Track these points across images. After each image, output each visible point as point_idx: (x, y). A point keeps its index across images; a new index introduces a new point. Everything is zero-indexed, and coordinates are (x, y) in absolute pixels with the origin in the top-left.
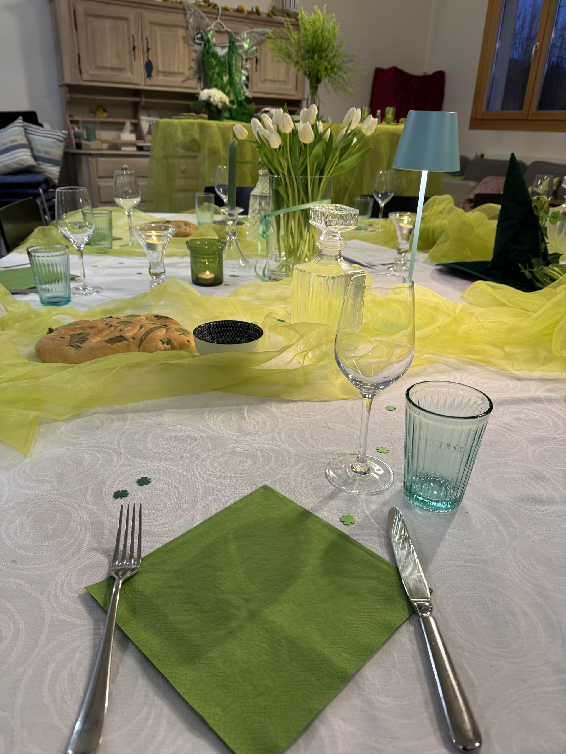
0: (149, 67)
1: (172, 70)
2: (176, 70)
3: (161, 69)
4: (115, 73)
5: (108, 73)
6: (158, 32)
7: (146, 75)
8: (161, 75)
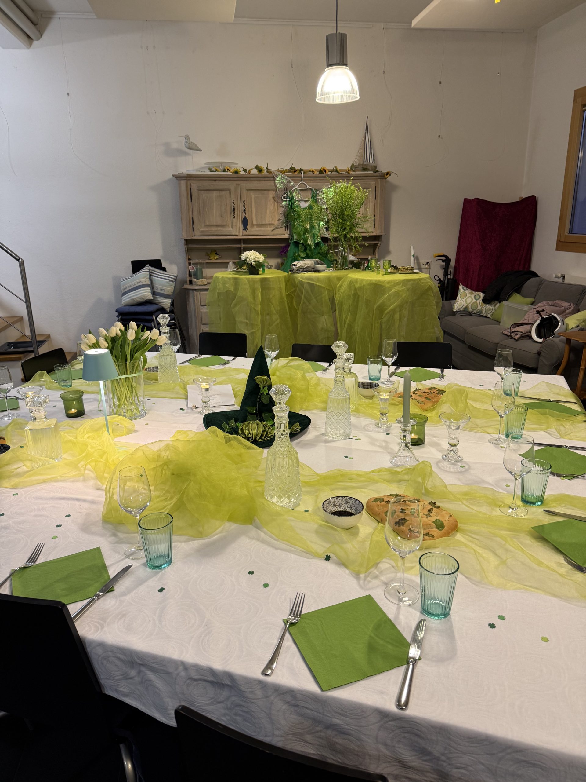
0: (245, 222)
1: (264, 223)
2: (267, 223)
3: (255, 222)
4: (219, 229)
5: (214, 229)
6: (253, 196)
7: (243, 228)
8: (255, 227)
